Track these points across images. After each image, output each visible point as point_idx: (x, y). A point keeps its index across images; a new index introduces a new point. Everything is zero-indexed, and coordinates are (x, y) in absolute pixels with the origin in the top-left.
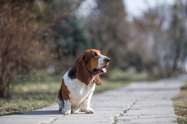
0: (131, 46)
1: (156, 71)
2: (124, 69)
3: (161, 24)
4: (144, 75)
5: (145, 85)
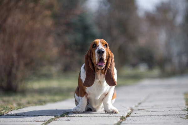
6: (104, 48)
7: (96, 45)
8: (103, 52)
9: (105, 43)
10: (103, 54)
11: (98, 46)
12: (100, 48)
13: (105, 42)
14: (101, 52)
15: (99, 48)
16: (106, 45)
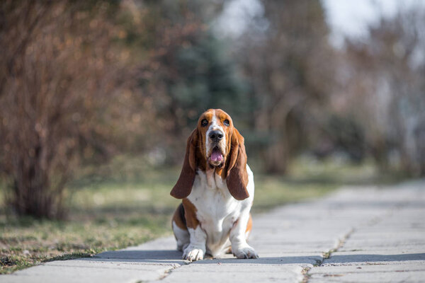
0: (339, 103)
1: (395, 160)
2: (321, 156)
3: (408, 53)
4: (368, 170)
5: (370, 194)
6: (221, 129)
7: (208, 122)
8: (221, 136)
9: (224, 117)
10: (220, 140)
11: (211, 123)
12: (215, 128)
13: (225, 114)
14: (216, 137)
15: (212, 128)
16: (227, 121)
